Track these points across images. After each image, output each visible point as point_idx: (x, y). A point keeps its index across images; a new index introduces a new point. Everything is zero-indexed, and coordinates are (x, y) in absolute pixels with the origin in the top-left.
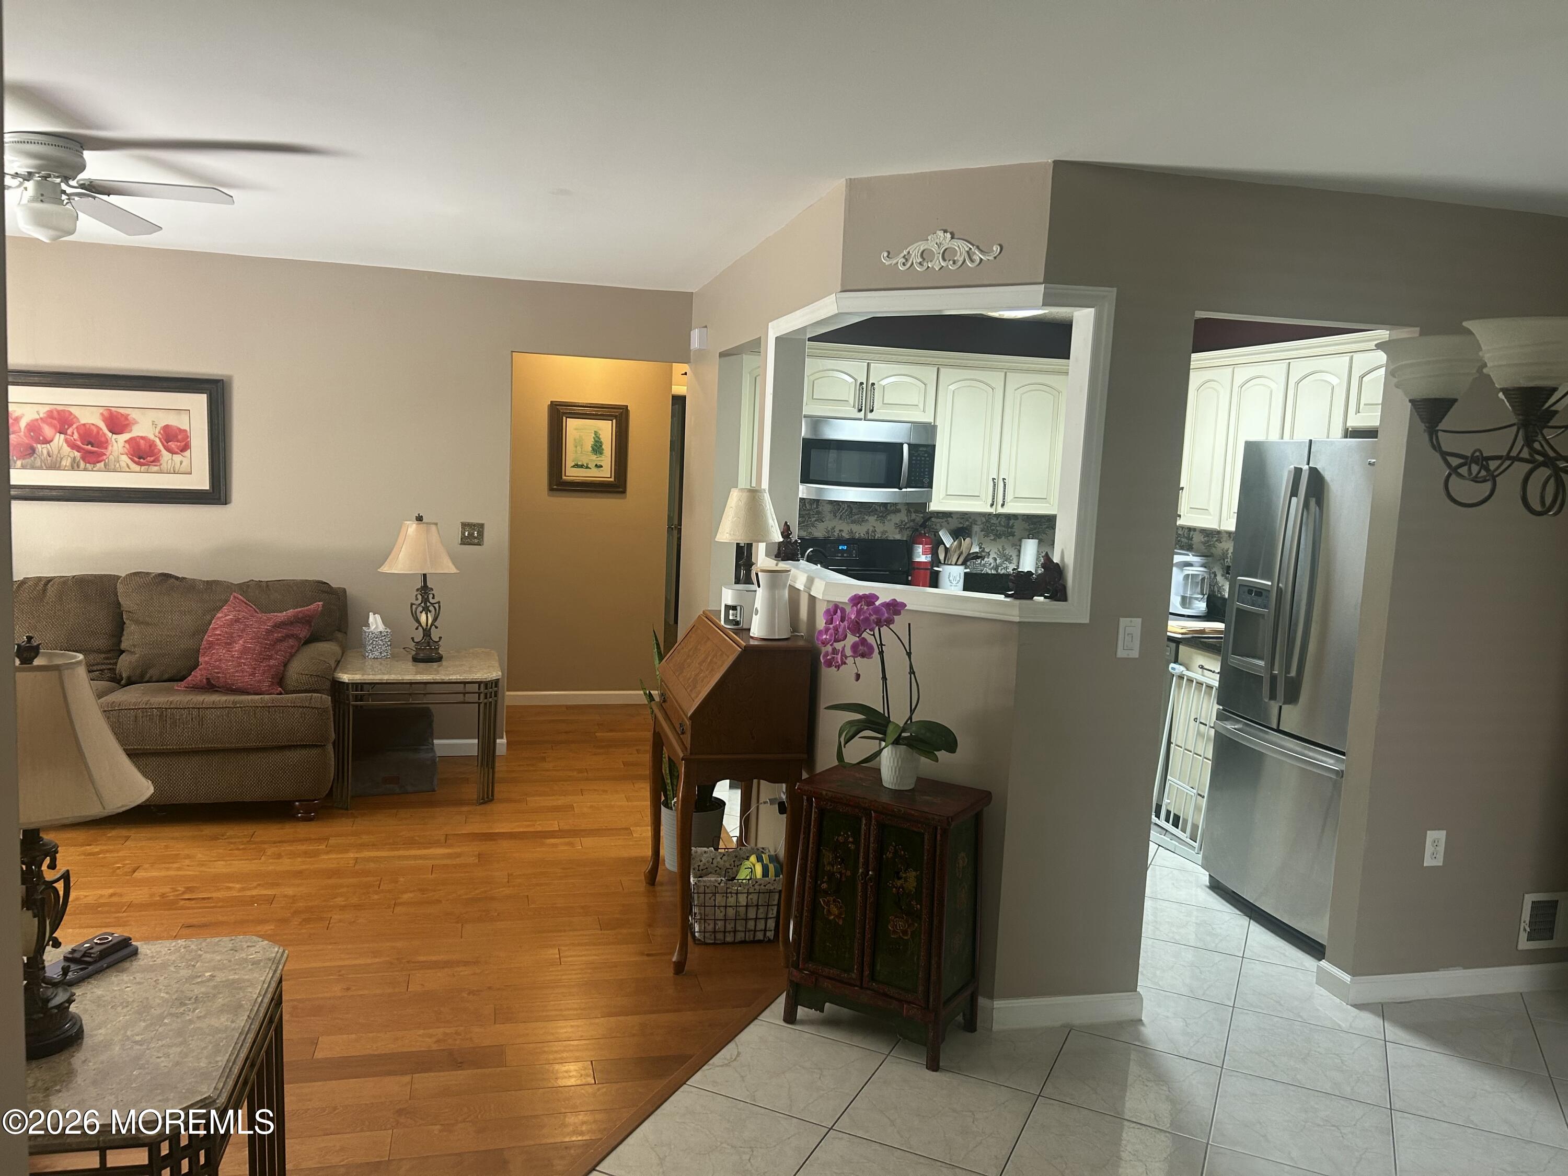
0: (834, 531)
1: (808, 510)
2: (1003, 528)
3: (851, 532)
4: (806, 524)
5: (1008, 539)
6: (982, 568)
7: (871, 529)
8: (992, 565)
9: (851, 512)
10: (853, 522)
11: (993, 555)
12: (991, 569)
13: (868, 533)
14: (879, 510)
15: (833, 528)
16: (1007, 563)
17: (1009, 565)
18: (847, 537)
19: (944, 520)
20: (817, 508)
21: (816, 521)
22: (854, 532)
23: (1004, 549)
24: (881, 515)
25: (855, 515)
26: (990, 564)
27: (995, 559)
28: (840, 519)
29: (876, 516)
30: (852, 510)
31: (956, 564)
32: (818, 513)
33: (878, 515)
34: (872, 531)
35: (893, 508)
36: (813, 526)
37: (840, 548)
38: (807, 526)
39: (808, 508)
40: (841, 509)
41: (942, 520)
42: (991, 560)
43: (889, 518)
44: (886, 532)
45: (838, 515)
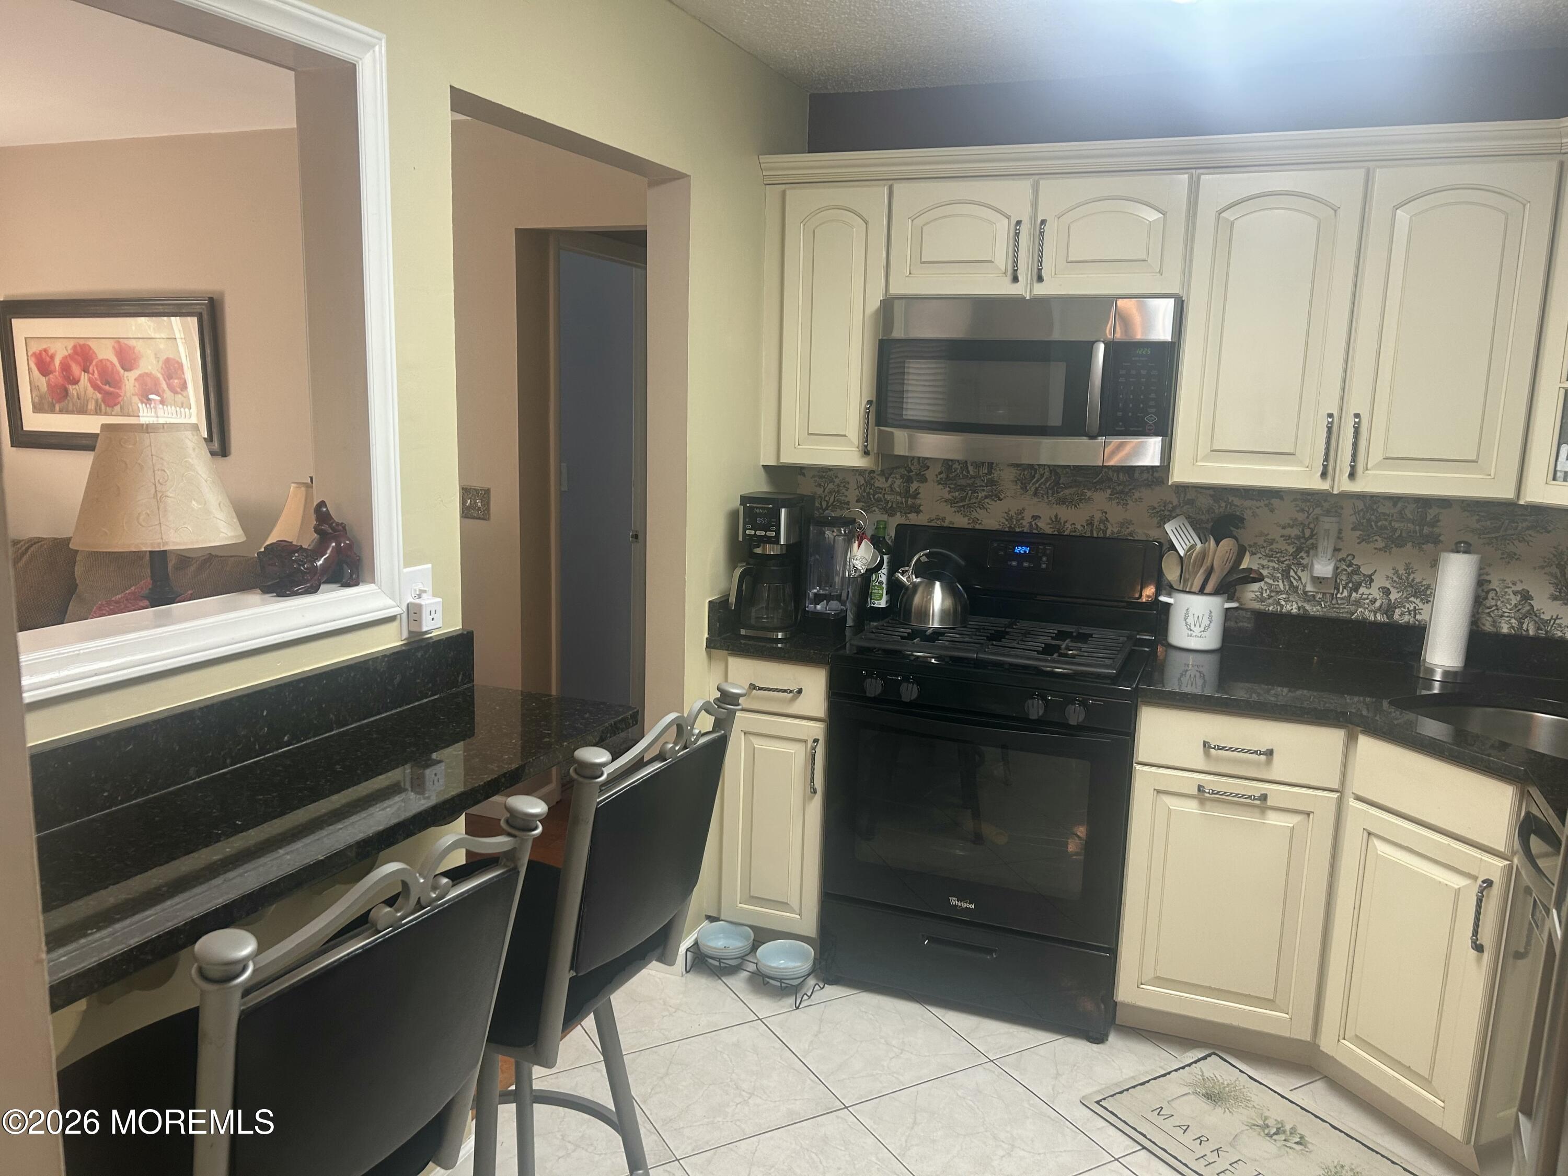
0: (1023, 518)
1: (972, 477)
2: (1411, 526)
3: (1056, 520)
4: (967, 502)
5: (1421, 549)
6: (1353, 608)
7: (1098, 516)
8: (1378, 604)
9: (1057, 483)
10: (1062, 501)
11: (1380, 581)
12: (1375, 613)
13: (1090, 523)
14: (1115, 478)
15: (1020, 512)
16: (1418, 601)
17: (1421, 606)
18: (1048, 530)
19: (1262, 504)
20: (990, 473)
21: (986, 497)
22: (1062, 521)
23: (1409, 569)
24: (1119, 488)
25: (1066, 488)
26: (1374, 601)
27: (1387, 592)
28: (1035, 494)
29: (1109, 491)
30: (1060, 478)
31: (1202, 592)
32: (992, 483)
33: (1114, 488)
34: (1101, 521)
35: (1145, 476)
36: (982, 507)
37: (1016, 551)
38: (969, 506)
39: (971, 473)
40: (1037, 476)
41: (1258, 504)
42: (1375, 592)
43: (1137, 495)
44: (1131, 523)
45: (1031, 488)
